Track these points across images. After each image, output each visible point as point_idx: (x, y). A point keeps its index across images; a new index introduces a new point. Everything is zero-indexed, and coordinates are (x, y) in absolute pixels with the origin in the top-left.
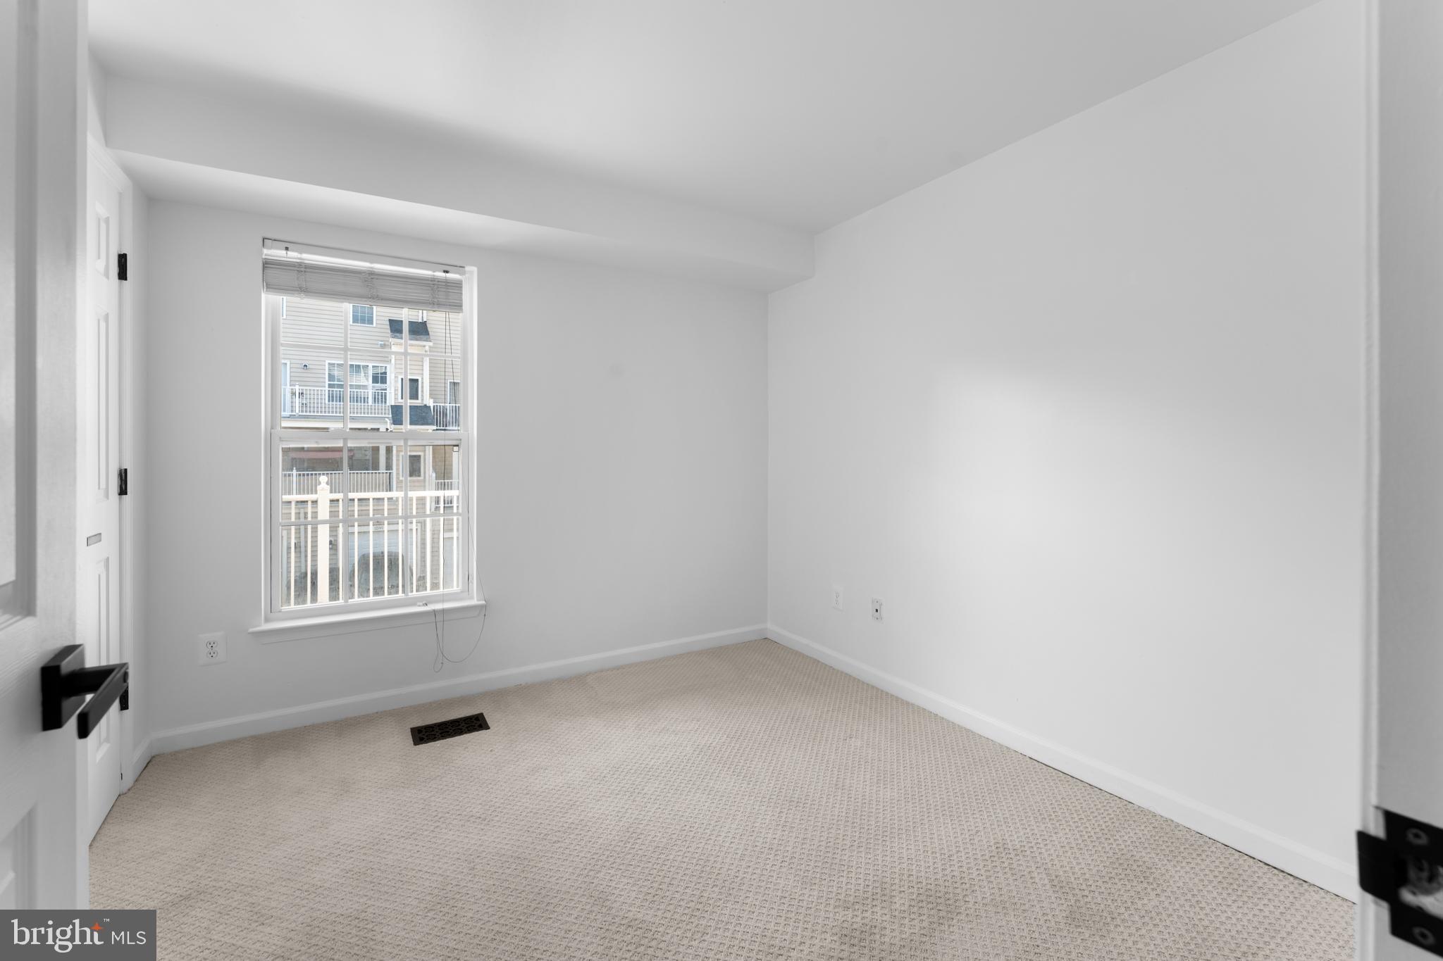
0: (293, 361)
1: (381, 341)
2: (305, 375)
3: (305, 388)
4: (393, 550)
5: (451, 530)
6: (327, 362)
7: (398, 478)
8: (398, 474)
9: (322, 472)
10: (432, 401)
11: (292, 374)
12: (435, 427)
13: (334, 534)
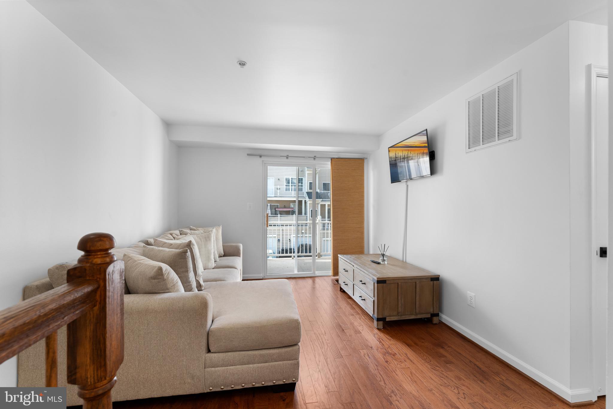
0: (275, 178)
1: (301, 169)
2: (280, 182)
3: (280, 187)
4: (310, 243)
5: (328, 237)
6: (285, 177)
7: (309, 218)
8: (309, 216)
9: (284, 215)
10: (319, 190)
11: (275, 182)
12: (322, 200)
13: (290, 236)
